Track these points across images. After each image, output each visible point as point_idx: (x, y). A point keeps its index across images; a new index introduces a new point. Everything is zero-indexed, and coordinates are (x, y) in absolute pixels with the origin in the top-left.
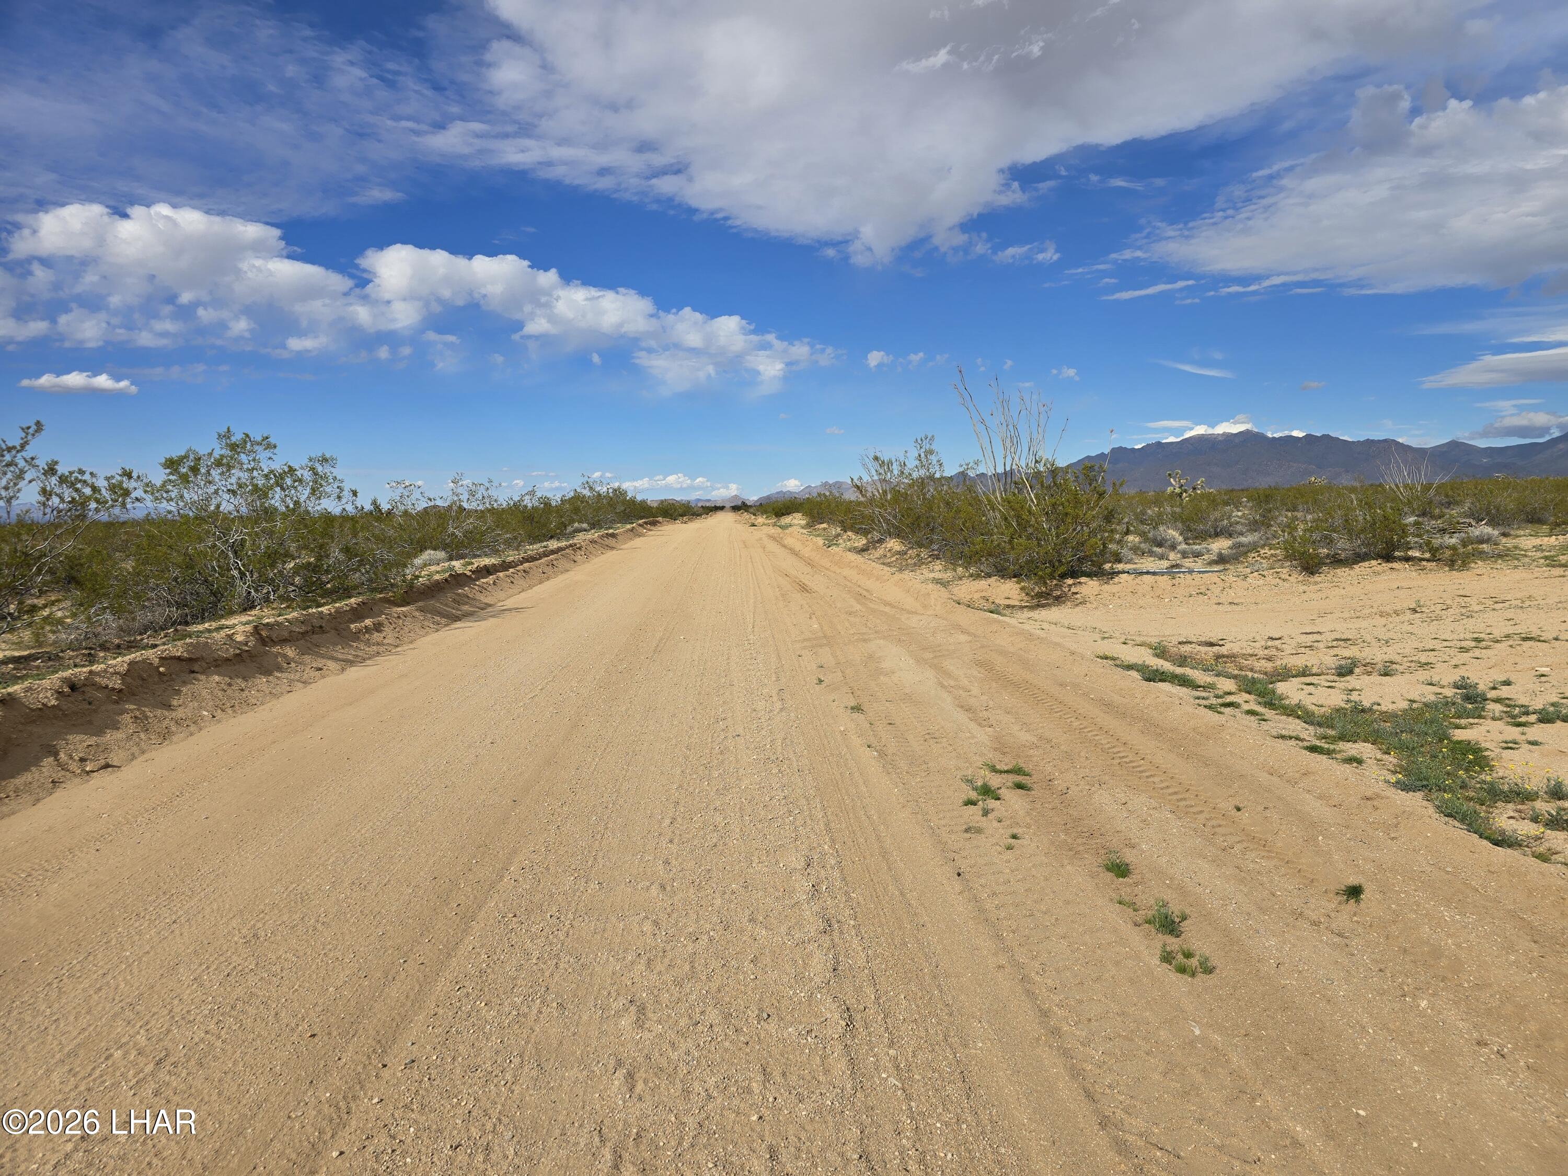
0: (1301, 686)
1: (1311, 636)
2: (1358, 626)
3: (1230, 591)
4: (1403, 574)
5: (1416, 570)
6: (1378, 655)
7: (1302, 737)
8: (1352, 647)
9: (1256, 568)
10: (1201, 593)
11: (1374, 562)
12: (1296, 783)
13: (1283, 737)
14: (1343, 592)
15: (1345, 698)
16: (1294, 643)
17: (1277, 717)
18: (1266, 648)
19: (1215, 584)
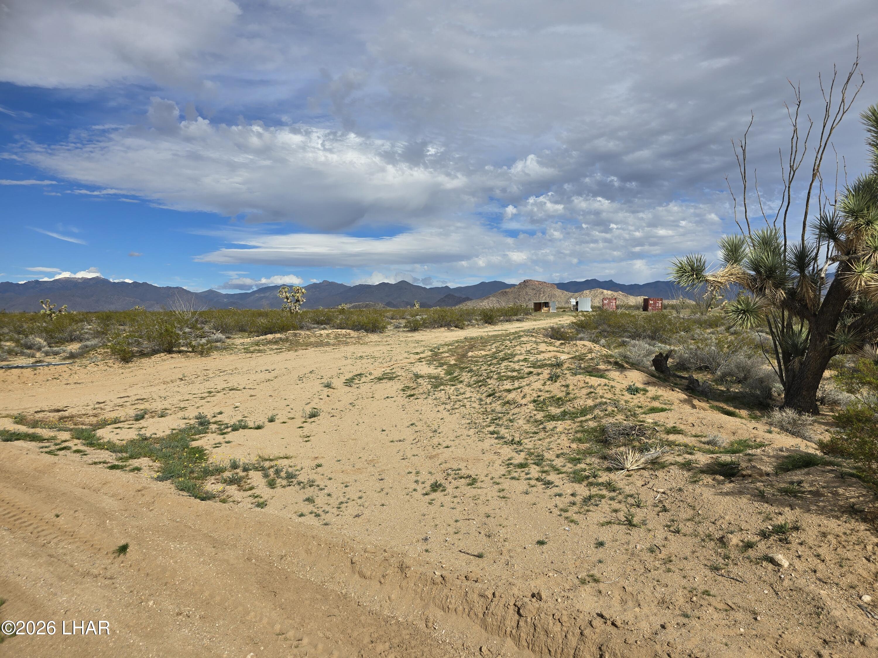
0: (112, 430)
1: (123, 399)
2: (150, 391)
3: (75, 376)
4: (177, 360)
5: (184, 358)
6: (158, 406)
7: (107, 461)
8: (145, 403)
9: (93, 360)
10: (55, 378)
11: (162, 354)
12: (99, 490)
13: (95, 463)
14: (145, 371)
15: (137, 433)
16: (112, 404)
17: (94, 451)
18: (94, 409)
19: (65, 371)
